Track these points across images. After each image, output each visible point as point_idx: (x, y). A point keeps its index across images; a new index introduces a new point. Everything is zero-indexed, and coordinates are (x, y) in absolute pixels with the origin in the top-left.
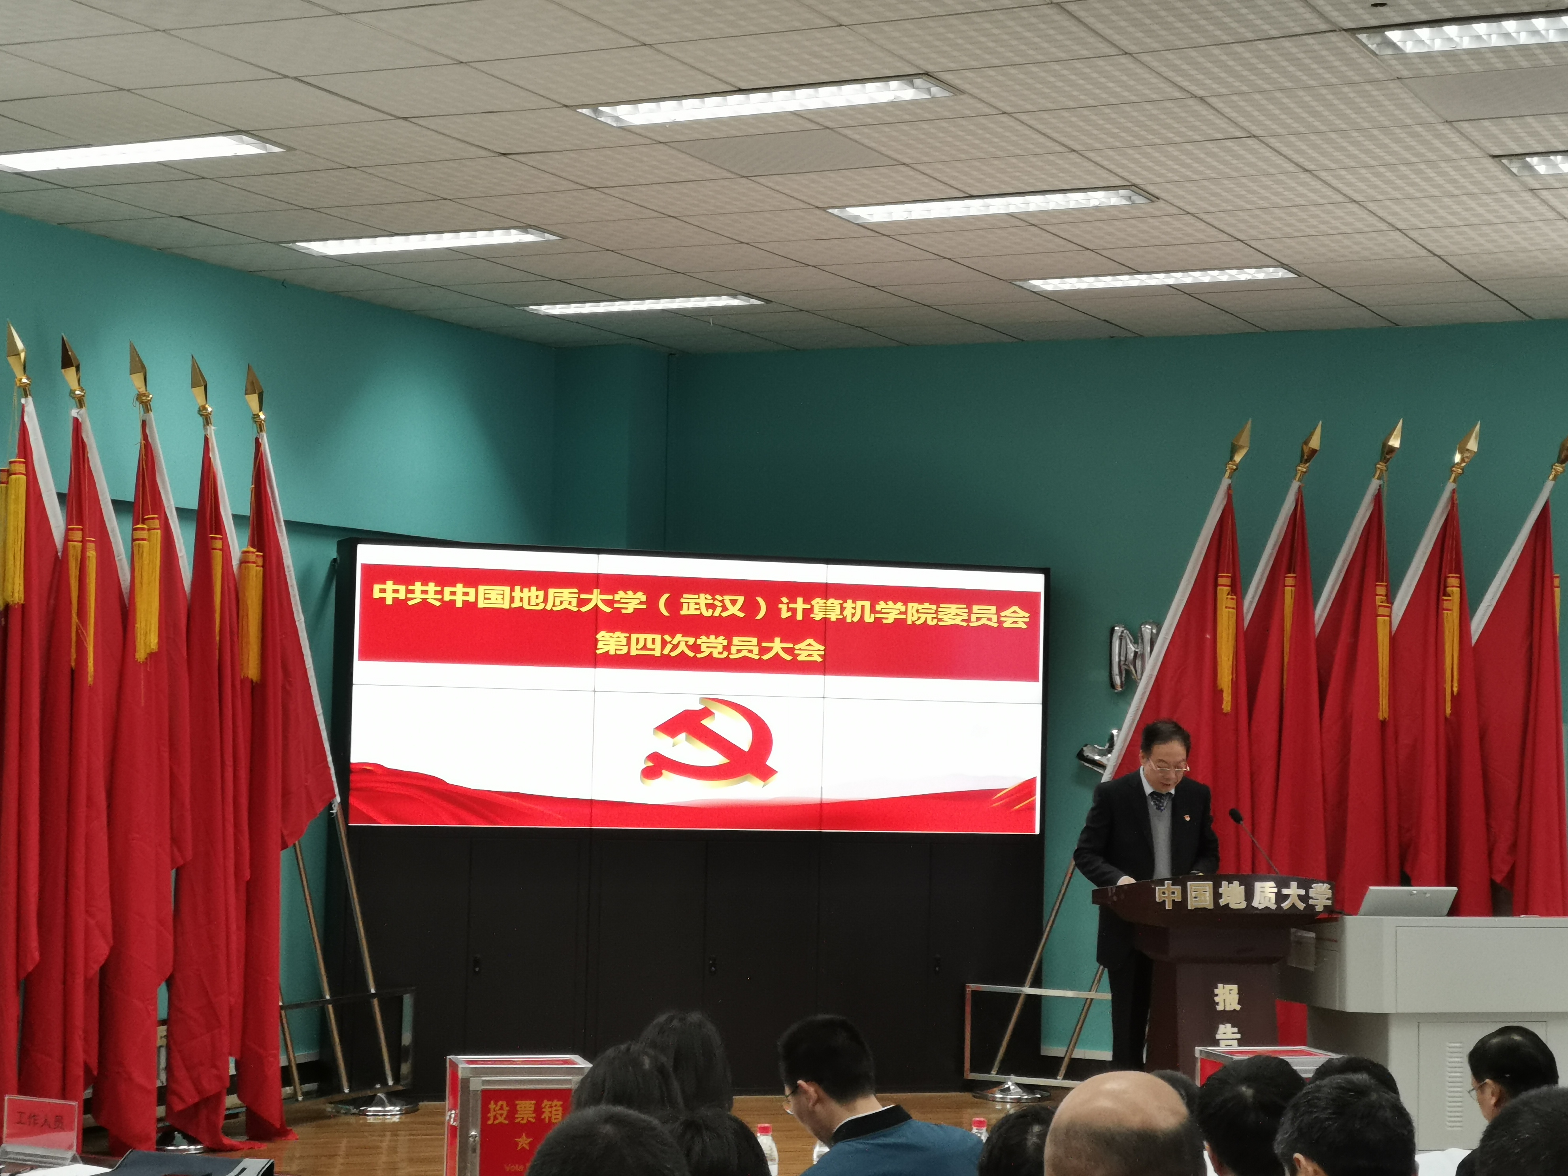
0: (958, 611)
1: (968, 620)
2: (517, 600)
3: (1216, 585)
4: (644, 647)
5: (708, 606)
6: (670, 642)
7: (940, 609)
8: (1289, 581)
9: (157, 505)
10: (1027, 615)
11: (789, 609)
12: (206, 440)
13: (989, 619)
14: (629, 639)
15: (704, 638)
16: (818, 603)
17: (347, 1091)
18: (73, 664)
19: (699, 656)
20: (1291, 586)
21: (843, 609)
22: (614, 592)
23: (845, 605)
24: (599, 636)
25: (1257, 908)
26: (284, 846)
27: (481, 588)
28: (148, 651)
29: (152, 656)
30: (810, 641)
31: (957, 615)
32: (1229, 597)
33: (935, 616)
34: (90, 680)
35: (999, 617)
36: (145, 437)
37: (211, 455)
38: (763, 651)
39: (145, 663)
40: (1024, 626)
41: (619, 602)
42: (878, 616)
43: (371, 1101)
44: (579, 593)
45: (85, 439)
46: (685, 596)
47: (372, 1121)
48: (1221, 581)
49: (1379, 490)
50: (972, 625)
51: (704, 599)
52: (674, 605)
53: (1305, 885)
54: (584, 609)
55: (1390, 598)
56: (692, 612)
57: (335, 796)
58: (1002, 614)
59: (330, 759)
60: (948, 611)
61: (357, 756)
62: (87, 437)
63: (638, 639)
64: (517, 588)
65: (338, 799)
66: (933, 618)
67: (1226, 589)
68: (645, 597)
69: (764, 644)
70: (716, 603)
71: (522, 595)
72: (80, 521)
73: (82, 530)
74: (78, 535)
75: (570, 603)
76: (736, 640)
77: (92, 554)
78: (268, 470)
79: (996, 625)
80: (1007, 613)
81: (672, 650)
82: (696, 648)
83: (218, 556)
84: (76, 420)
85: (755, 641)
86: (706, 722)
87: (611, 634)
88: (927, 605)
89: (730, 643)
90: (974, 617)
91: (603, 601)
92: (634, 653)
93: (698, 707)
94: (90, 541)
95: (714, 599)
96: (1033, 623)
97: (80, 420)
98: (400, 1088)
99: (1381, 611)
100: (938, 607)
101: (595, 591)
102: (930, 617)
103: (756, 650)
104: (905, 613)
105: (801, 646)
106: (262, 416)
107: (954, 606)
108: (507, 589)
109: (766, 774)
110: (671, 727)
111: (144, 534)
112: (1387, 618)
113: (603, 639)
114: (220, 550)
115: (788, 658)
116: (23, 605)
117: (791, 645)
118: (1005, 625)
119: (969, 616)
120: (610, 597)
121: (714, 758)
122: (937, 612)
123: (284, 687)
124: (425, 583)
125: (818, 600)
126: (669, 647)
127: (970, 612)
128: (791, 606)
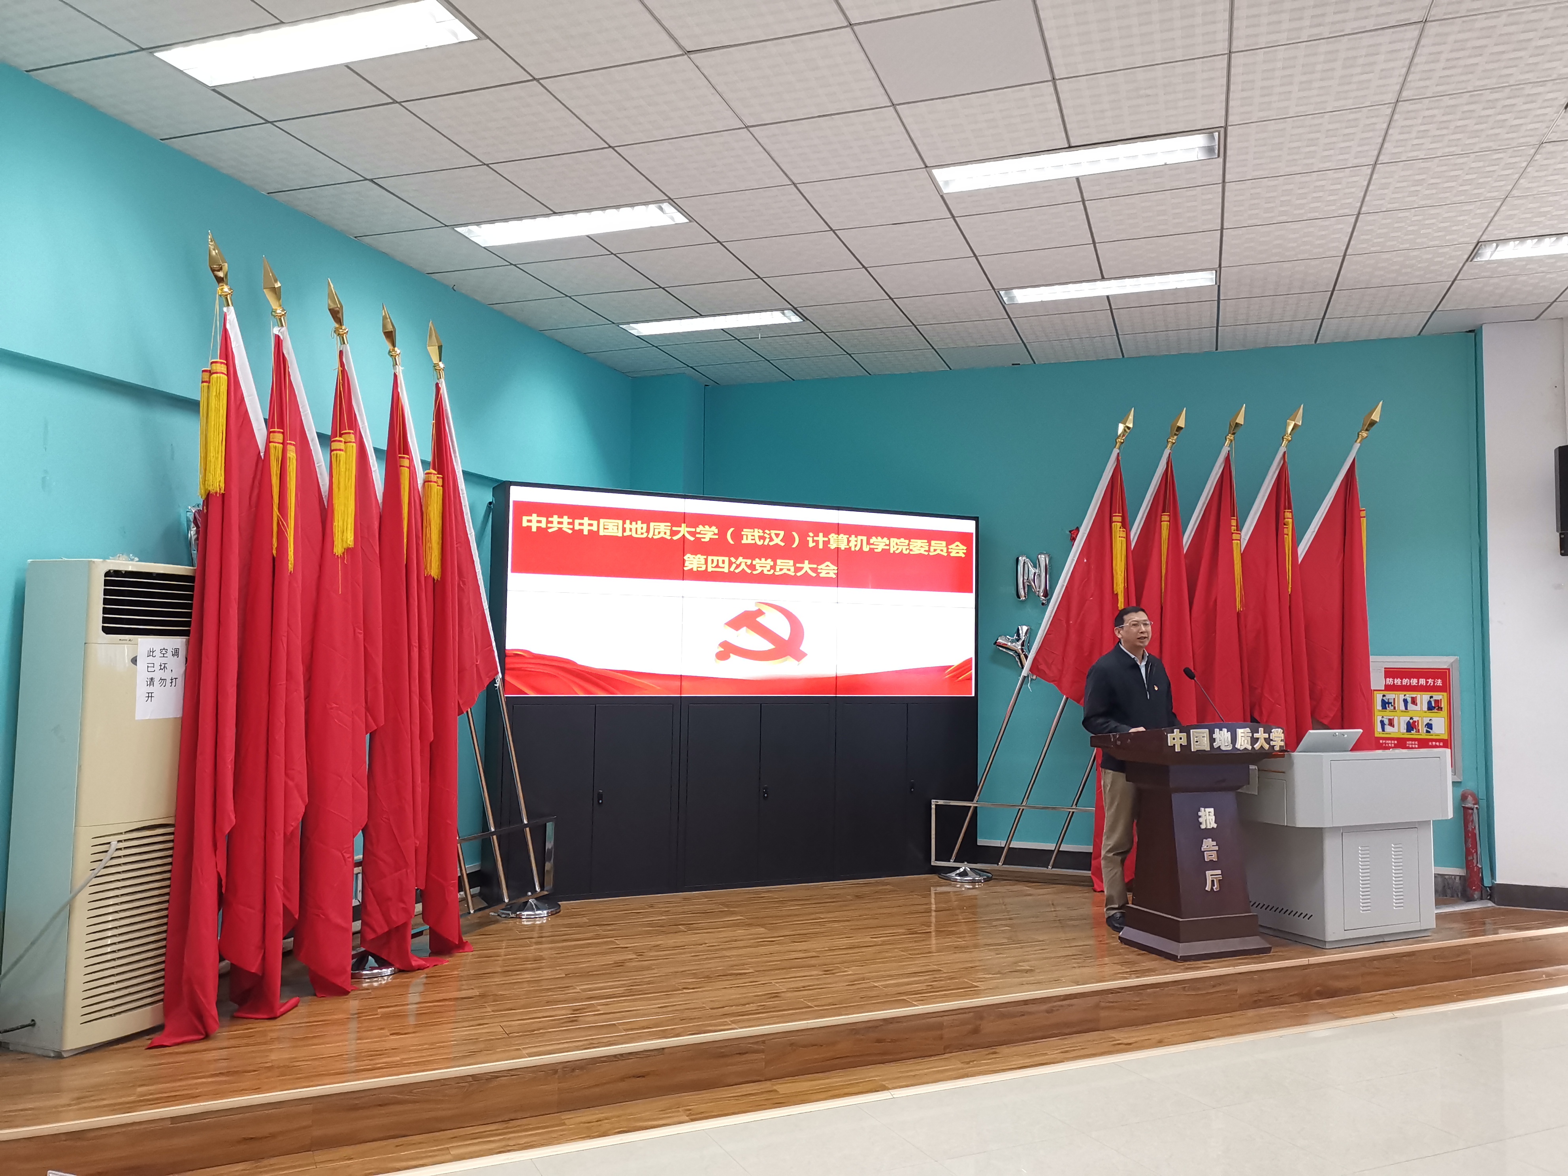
0: (923, 545)
1: (929, 551)
2: (628, 530)
3: (1111, 522)
4: (717, 566)
5: (760, 538)
6: (735, 563)
7: (911, 543)
8: (1165, 518)
9: (353, 423)
10: (965, 548)
11: (814, 541)
12: (395, 376)
13: (942, 550)
14: (706, 560)
15: (757, 560)
16: (833, 537)
17: (506, 900)
18: (274, 552)
19: (755, 572)
20: (1167, 521)
21: (849, 542)
22: (696, 527)
23: (850, 539)
24: (685, 558)
25: (1239, 750)
26: (460, 712)
27: (602, 521)
28: (345, 546)
29: (348, 550)
30: (828, 563)
31: (922, 547)
32: (1121, 530)
33: (908, 547)
34: (291, 567)
35: (948, 549)
36: (342, 364)
37: (399, 390)
38: (798, 570)
39: (343, 558)
40: (963, 556)
41: (699, 533)
42: (872, 547)
43: (524, 906)
44: (672, 526)
45: (286, 356)
46: (744, 530)
47: (525, 923)
48: (1114, 519)
49: (1228, 454)
50: (931, 554)
51: (758, 532)
52: (737, 536)
53: (1268, 731)
54: (675, 538)
55: (1239, 528)
56: (750, 541)
57: (498, 673)
58: (950, 547)
59: (494, 644)
60: (915, 544)
61: (512, 643)
62: (289, 354)
63: (713, 561)
64: (628, 522)
65: (500, 675)
66: (906, 549)
67: (1119, 524)
68: (717, 530)
69: (798, 565)
70: (766, 535)
71: (631, 527)
72: (281, 425)
73: (283, 433)
74: (279, 437)
75: (665, 533)
76: (779, 561)
77: (292, 454)
78: (446, 410)
79: (946, 554)
80: (953, 546)
81: (735, 569)
82: (752, 567)
83: (405, 473)
84: (277, 338)
85: (791, 562)
86: (760, 619)
87: (694, 556)
88: (902, 540)
89: (775, 564)
90: (932, 549)
91: (688, 532)
92: (710, 569)
93: (753, 608)
94: (291, 444)
95: (764, 533)
96: (968, 553)
97: (282, 337)
98: (546, 893)
99: (1235, 536)
100: (910, 541)
101: (683, 525)
102: (904, 548)
103: (792, 569)
104: (889, 545)
105: (823, 566)
106: (441, 365)
107: (919, 541)
108: (620, 522)
109: (799, 656)
110: (736, 623)
111: (342, 446)
112: (1239, 542)
113: (689, 559)
114: (407, 467)
115: (814, 575)
116: (223, 494)
117: (815, 566)
118: (952, 555)
119: (929, 548)
120: (693, 530)
121: (765, 645)
122: (909, 545)
123: (459, 585)
124: (561, 517)
125: (833, 535)
126: (734, 566)
127: (930, 545)
128: (816, 538)
